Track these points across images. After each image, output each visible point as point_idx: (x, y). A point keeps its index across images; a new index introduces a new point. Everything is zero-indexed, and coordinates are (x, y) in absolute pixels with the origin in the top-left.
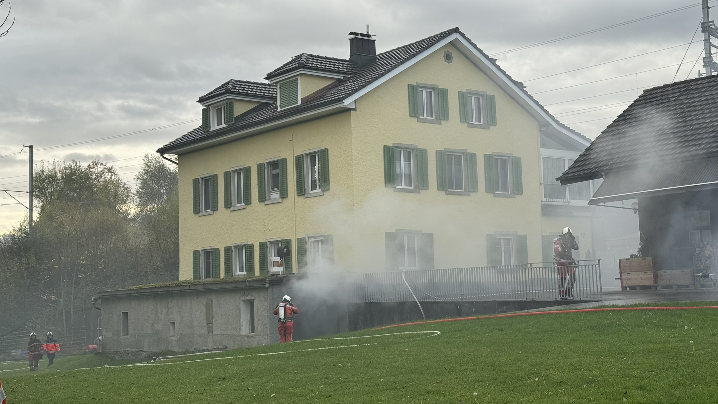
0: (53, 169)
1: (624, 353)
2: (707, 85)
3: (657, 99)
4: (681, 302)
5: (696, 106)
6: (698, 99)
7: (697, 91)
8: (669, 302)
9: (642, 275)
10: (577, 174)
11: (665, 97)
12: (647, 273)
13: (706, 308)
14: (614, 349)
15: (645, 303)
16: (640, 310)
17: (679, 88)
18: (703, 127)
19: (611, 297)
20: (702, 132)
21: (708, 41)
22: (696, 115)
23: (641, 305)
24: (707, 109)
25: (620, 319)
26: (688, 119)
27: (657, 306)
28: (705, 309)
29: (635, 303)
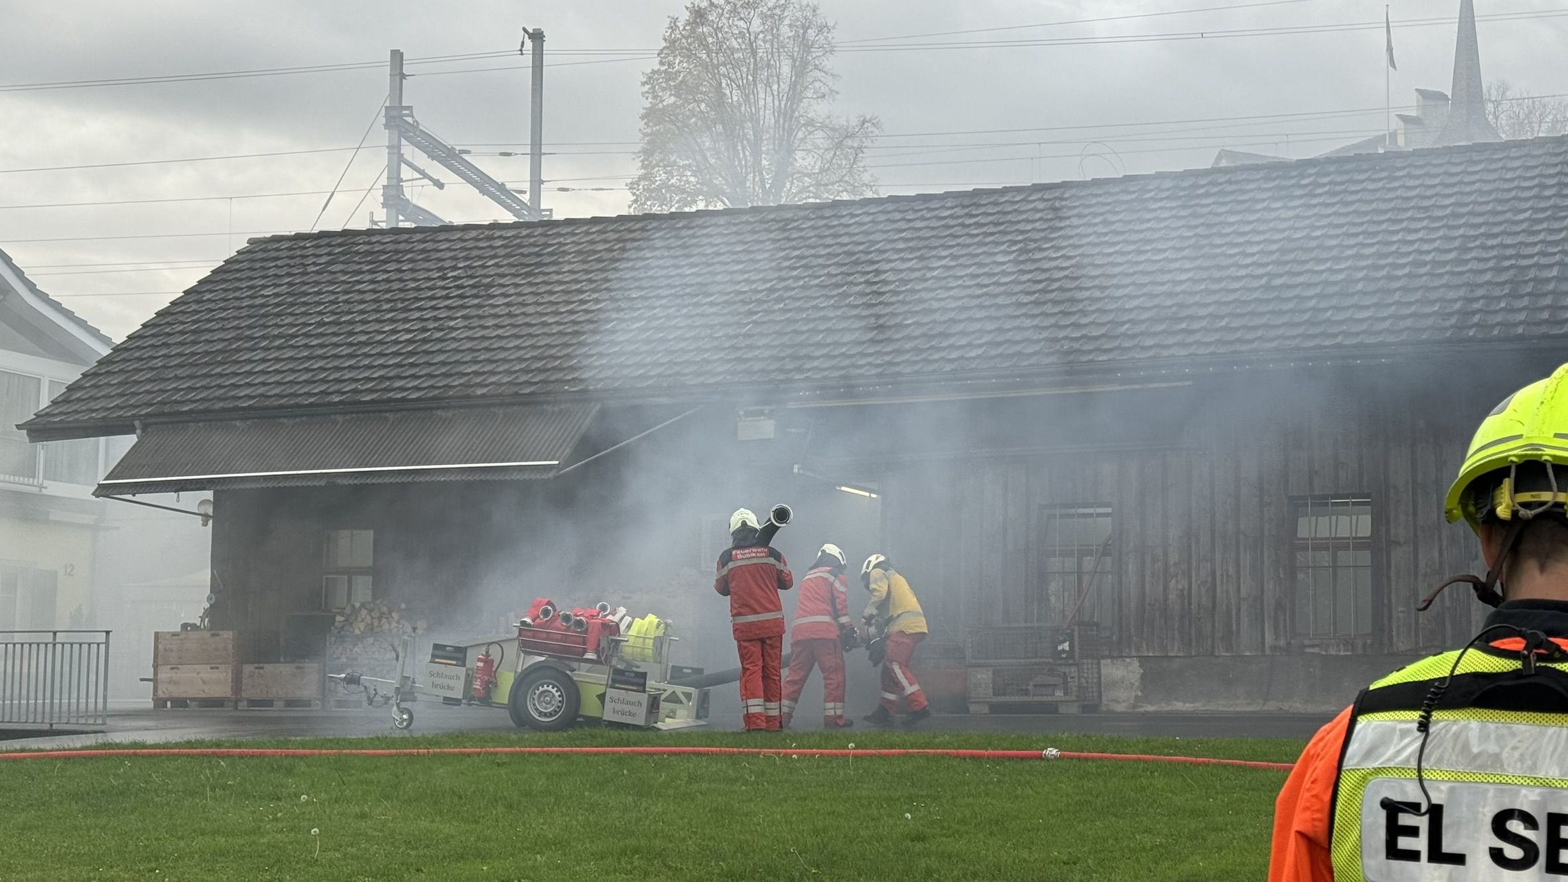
1: (157, 859)
2: (391, 247)
3: (279, 263)
4: (293, 738)
5: (365, 292)
6: (368, 277)
7: (369, 258)
8: (266, 738)
9: (206, 672)
10: (71, 419)
11: (297, 261)
12: (217, 668)
13: (351, 755)
14: (131, 847)
15: (211, 741)
16: (199, 755)
17: (329, 245)
18: (376, 342)
19: (128, 723)
20: (373, 352)
21: (396, 150)
22: (362, 312)
23: (200, 743)
24: (388, 301)
25: (150, 775)
26: (343, 319)
27: (239, 746)
28: (346, 755)
29: (185, 739)
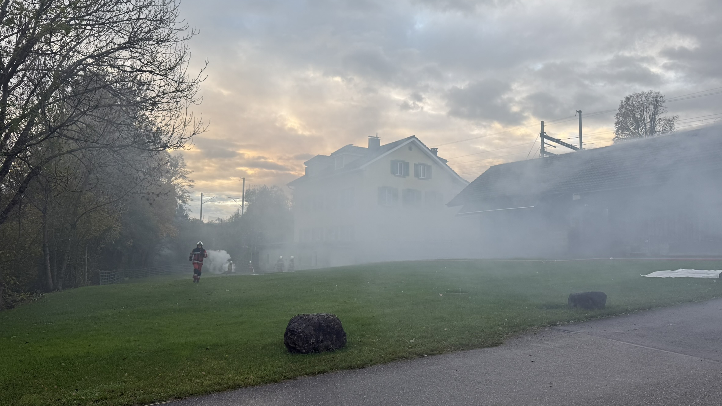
0: (254, 189)
11: (497, 170)
